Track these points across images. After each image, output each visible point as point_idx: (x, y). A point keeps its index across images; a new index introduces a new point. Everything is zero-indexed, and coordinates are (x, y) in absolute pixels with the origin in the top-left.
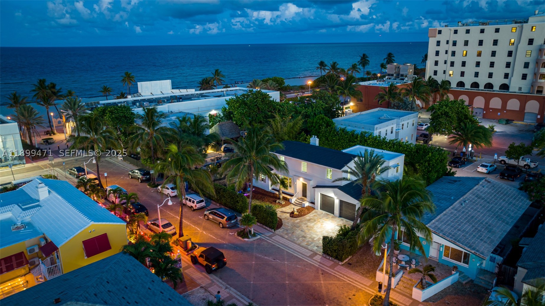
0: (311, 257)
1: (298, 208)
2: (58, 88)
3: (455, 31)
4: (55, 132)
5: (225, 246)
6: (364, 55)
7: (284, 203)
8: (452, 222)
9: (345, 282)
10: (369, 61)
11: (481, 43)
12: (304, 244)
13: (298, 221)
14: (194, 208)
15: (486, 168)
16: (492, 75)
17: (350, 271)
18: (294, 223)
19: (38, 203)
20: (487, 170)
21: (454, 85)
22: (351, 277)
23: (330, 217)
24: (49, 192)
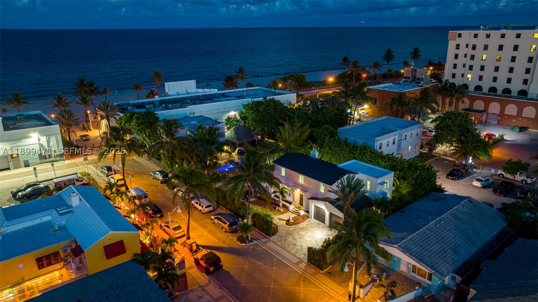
0: (297, 264)
1: (295, 215)
2: (95, 86)
3: (475, 34)
4: (92, 128)
5: (225, 249)
6: (389, 50)
7: (283, 210)
8: (422, 242)
9: (322, 290)
10: (394, 56)
11: (501, 48)
12: (293, 251)
13: (293, 228)
14: (203, 212)
15: (481, 183)
16: (511, 81)
17: (328, 280)
18: (288, 231)
19: (71, 209)
20: (481, 184)
21: (471, 88)
22: (328, 285)
23: (321, 226)
24: (80, 200)
